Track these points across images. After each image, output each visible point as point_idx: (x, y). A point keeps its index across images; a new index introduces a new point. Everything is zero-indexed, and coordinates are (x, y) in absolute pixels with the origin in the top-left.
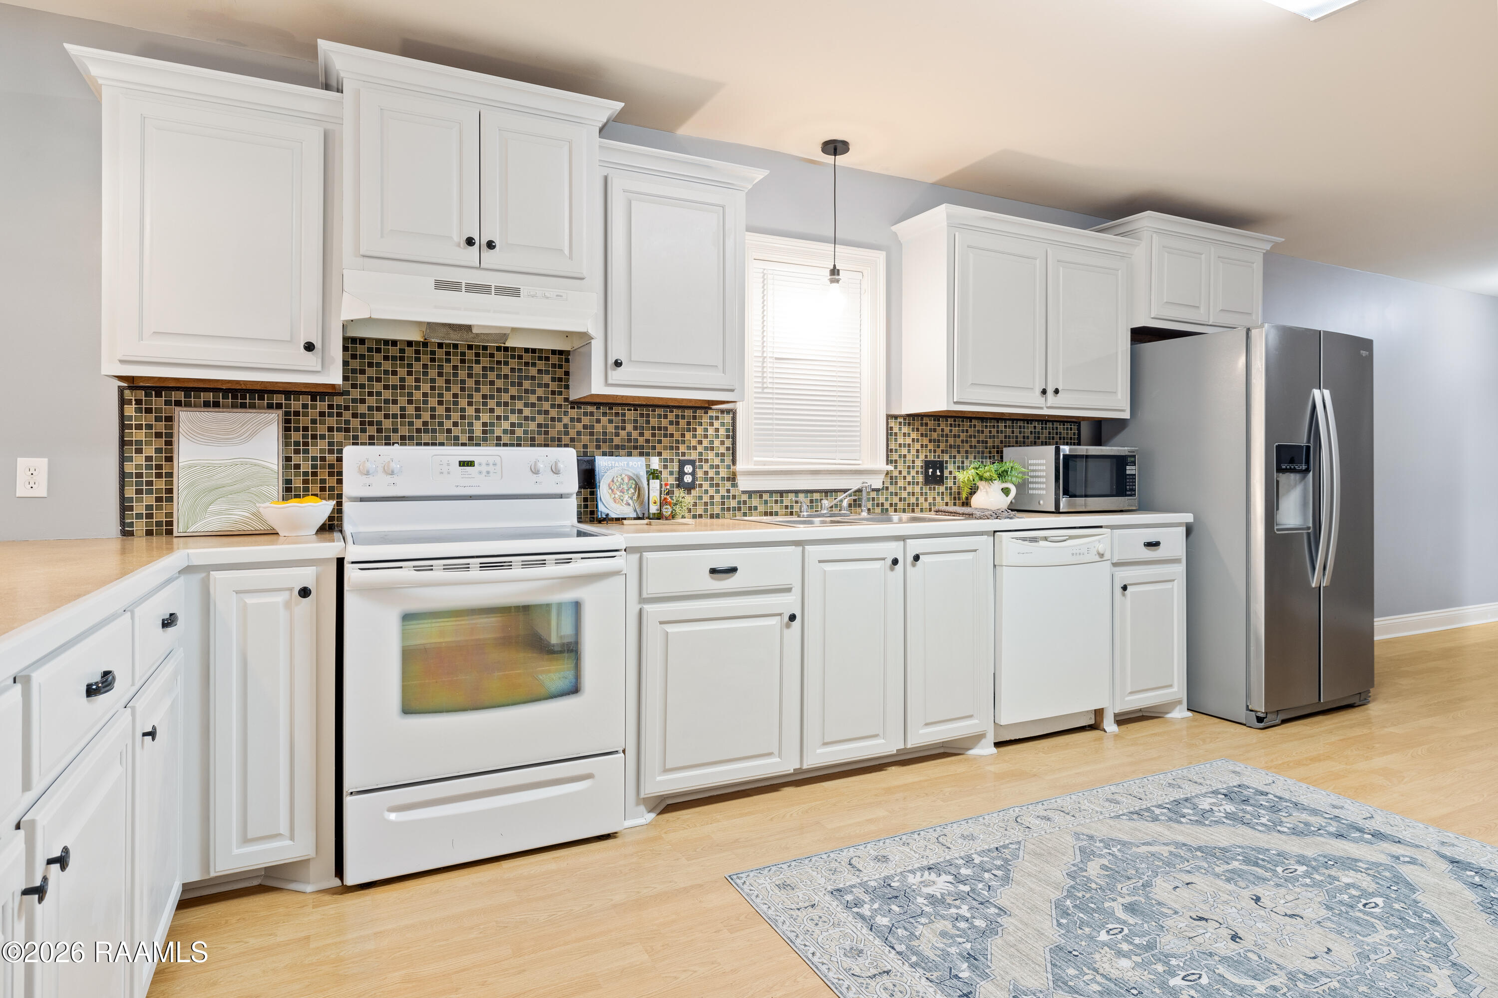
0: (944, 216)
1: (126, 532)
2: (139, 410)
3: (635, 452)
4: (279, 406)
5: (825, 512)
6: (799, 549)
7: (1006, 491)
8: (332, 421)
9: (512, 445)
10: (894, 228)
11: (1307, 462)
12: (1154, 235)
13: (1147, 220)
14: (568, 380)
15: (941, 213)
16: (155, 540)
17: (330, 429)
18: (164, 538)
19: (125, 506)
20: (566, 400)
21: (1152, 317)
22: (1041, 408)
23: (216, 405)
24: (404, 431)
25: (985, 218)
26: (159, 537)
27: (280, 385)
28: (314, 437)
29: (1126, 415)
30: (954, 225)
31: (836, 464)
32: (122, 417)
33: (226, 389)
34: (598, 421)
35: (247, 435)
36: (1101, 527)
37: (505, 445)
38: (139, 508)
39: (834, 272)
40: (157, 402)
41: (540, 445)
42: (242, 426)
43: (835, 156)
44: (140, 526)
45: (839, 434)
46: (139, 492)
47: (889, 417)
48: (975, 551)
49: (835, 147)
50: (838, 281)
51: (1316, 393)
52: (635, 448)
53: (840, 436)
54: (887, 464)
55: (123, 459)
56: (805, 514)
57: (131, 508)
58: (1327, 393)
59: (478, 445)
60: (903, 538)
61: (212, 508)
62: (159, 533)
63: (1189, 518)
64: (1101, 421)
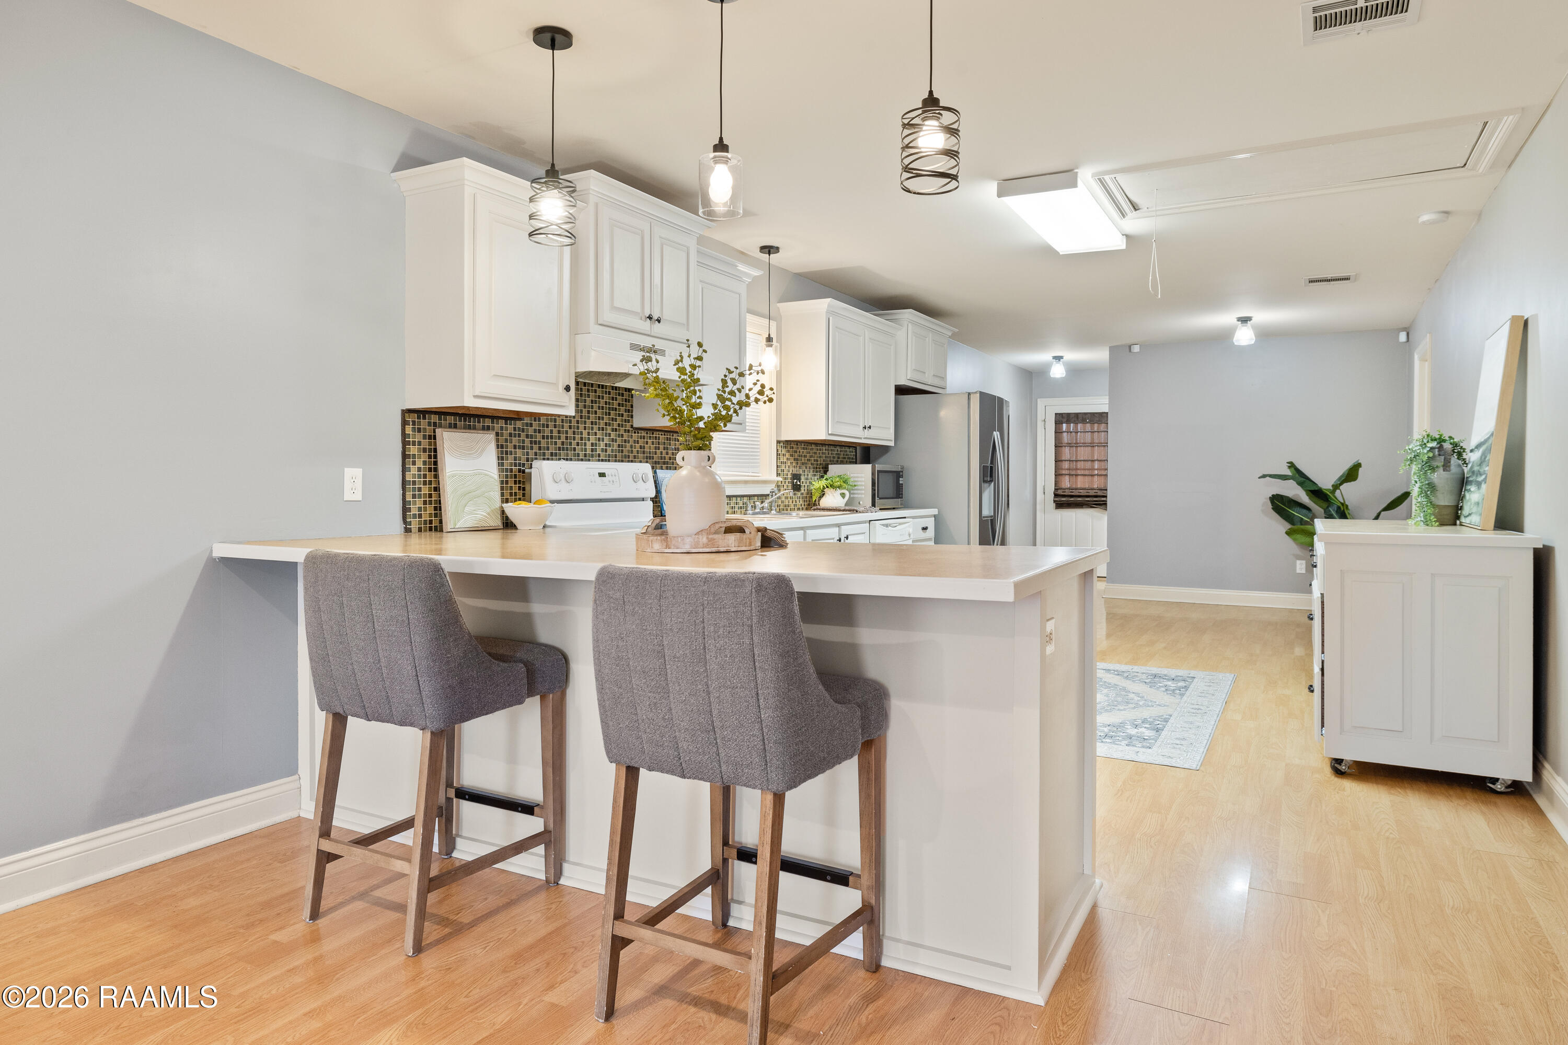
0: (826, 306)
1: (408, 531)
2: (414, 430)
3: (664, 466)
4: (488, 428)
5: (758, 510)
6: (802, 532)
7: (843, 495)
8: (515, 440)
9: (606, 461)
10: (778, 304)
11: (991, 476)
12: (910, 324)
13: (908, 314)
14: (632, 412)
15: (824, 304)
16: (433, 536)
17: (515, 447)
18: (438, 534)
19: (405, 510)
20: (632, 426)
21: (908, 378)
22: (861, 438)
23: (455, 426)
24: (552, 449)
25: (844, 308)
26: (431, 533)
27: (490, 411)
28: (507, 453)
29: (892, 444)
30: (830, 312)
31: (748, 476)
32: (404, 435)
33: (461, 414)
34: (647, 443)
35: (479, 452)
36: (905, 518)
37: (602, 460)
38: (414, 511)
39: (769, 339)
40: (424, 423)
41: (619, 461)
42: (477, 443)
43: (769, 254)
44: (414, 526)
45: (751, 454)
46: (414, 496)
47: (778, 442)
48: (864, 533)
49: (769, 250)
50: (771, 346)
51: (994, 432)
52: (664, 463)
53: (752, 455)
54: (777, 476)
55: (404, 470)
56: (750, 512)
57: (410, 510)
58: (998, 433)
59: (589, 460)
60: (839, 526)
61: (467, 509)
62: (425, 531)
63: (935, 511)
64: (869, 447)
